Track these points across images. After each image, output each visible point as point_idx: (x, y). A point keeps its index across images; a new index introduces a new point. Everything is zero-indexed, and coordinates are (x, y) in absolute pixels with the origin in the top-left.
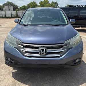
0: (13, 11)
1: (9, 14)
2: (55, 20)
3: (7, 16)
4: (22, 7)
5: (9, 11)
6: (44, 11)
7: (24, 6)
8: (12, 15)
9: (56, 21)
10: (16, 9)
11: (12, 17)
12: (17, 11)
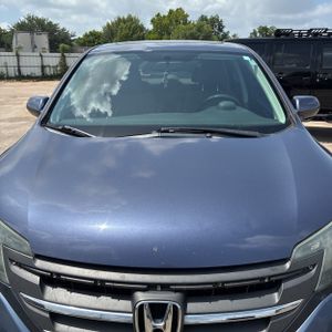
0: (48, 54)
1: (31, 63)
2: (222, 104)
3: (25, 72)
4: (86, 35)
5: (33, 51)
6: (168, 59)
7: (93, 34)
8: (43, 67)
9: (226, 108)
10: (61, 45)
11: (44, 77)
12: (65, 51)
